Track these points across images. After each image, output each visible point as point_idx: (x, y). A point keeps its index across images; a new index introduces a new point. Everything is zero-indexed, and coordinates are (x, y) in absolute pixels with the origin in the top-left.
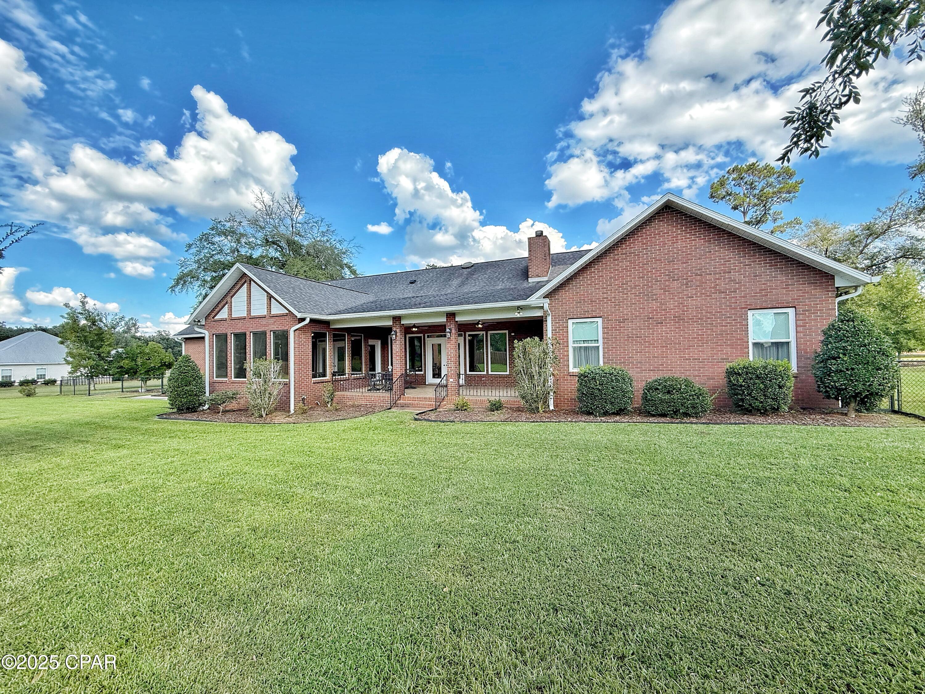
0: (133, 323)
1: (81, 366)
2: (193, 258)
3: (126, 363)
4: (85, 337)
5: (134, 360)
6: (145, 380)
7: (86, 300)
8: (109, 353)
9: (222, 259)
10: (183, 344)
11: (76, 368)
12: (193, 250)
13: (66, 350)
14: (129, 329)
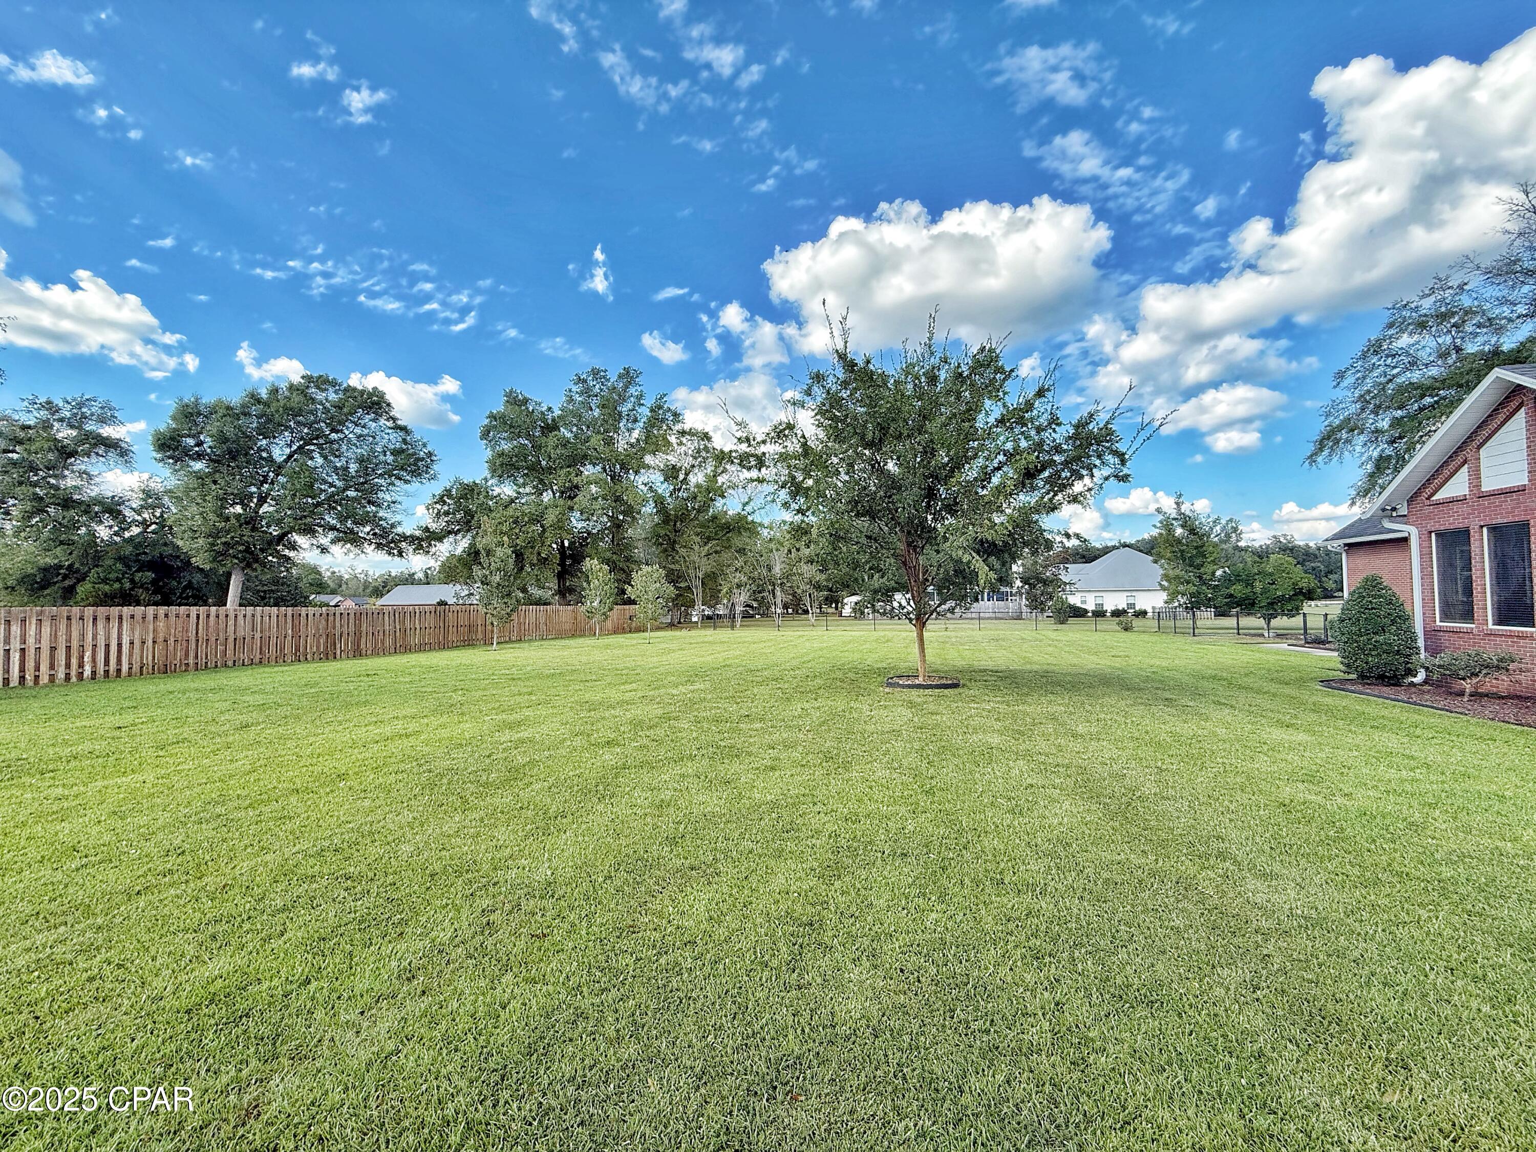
0: (1232, 527)
1: (1179, 593)
2: (1350, 395)
3: (1237, 589)
4: (1182, 551)
5: (1249, 583)
6: (1268, 618)
7: (1181, 500)
8: (1213, 573)
9: (1415, 376)
10: (1344, 556)
11: (1173, 596)
12: (1349, 380)
13: (1161, 572)
14: (1228, 536)
